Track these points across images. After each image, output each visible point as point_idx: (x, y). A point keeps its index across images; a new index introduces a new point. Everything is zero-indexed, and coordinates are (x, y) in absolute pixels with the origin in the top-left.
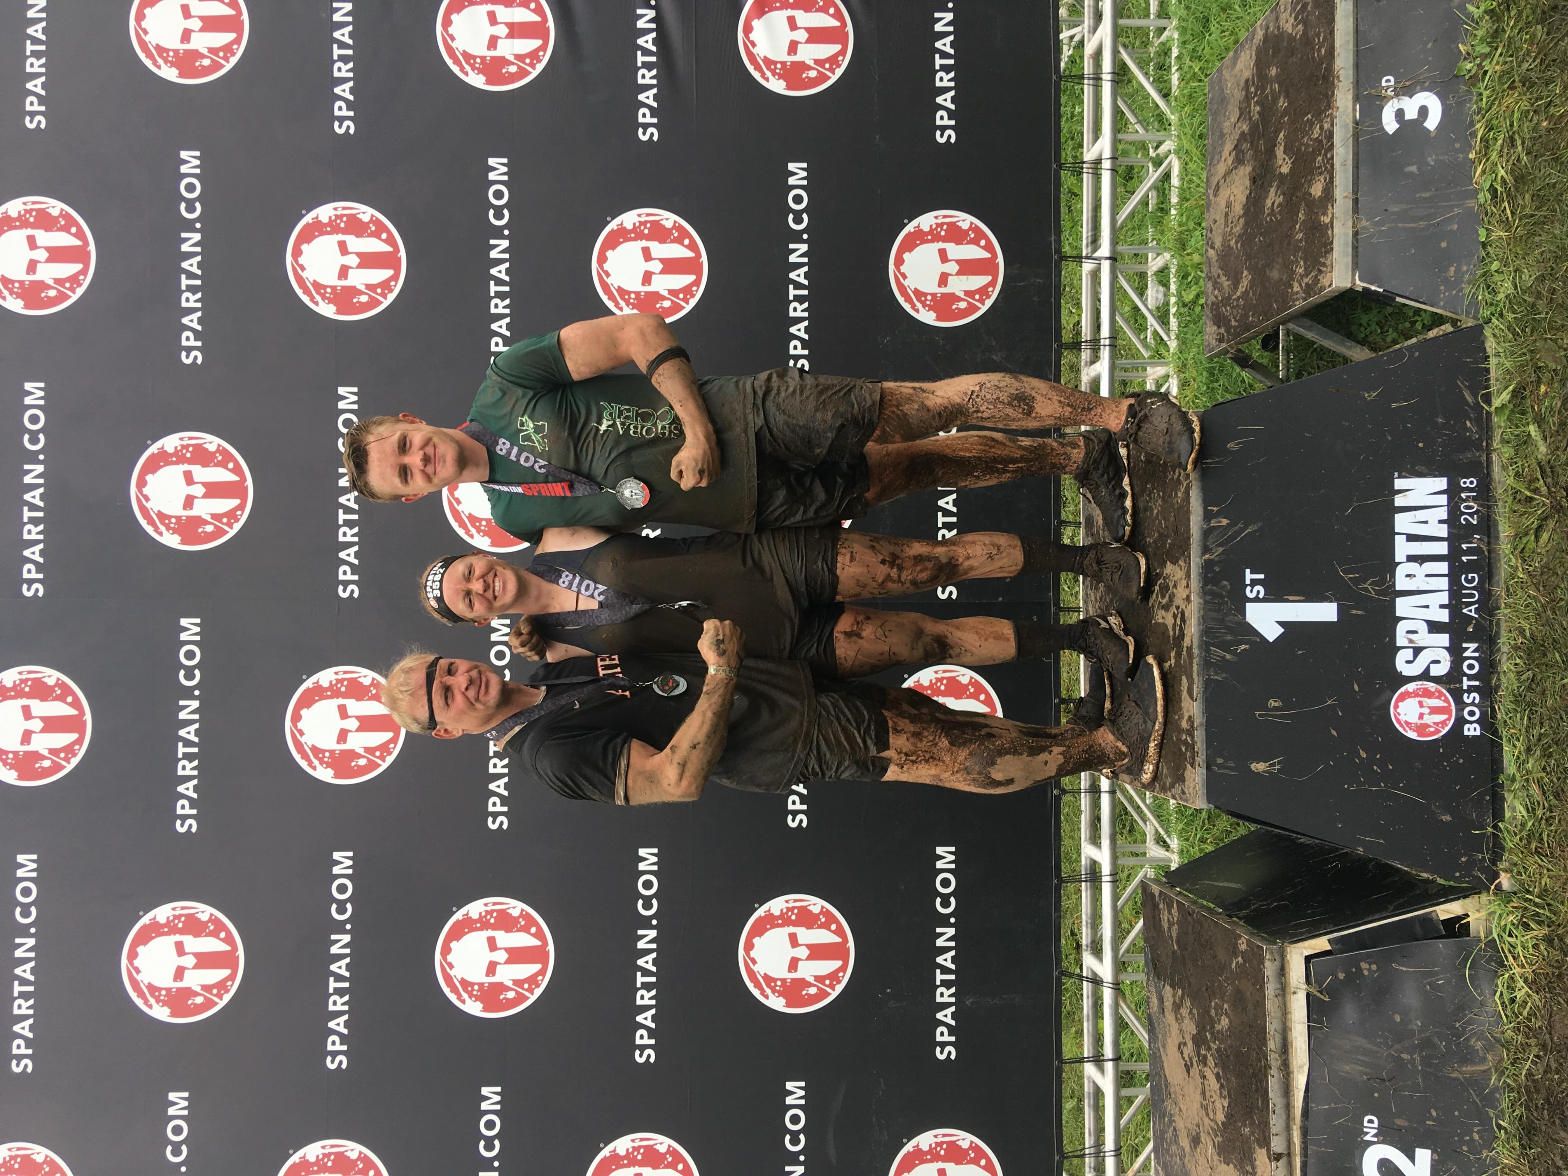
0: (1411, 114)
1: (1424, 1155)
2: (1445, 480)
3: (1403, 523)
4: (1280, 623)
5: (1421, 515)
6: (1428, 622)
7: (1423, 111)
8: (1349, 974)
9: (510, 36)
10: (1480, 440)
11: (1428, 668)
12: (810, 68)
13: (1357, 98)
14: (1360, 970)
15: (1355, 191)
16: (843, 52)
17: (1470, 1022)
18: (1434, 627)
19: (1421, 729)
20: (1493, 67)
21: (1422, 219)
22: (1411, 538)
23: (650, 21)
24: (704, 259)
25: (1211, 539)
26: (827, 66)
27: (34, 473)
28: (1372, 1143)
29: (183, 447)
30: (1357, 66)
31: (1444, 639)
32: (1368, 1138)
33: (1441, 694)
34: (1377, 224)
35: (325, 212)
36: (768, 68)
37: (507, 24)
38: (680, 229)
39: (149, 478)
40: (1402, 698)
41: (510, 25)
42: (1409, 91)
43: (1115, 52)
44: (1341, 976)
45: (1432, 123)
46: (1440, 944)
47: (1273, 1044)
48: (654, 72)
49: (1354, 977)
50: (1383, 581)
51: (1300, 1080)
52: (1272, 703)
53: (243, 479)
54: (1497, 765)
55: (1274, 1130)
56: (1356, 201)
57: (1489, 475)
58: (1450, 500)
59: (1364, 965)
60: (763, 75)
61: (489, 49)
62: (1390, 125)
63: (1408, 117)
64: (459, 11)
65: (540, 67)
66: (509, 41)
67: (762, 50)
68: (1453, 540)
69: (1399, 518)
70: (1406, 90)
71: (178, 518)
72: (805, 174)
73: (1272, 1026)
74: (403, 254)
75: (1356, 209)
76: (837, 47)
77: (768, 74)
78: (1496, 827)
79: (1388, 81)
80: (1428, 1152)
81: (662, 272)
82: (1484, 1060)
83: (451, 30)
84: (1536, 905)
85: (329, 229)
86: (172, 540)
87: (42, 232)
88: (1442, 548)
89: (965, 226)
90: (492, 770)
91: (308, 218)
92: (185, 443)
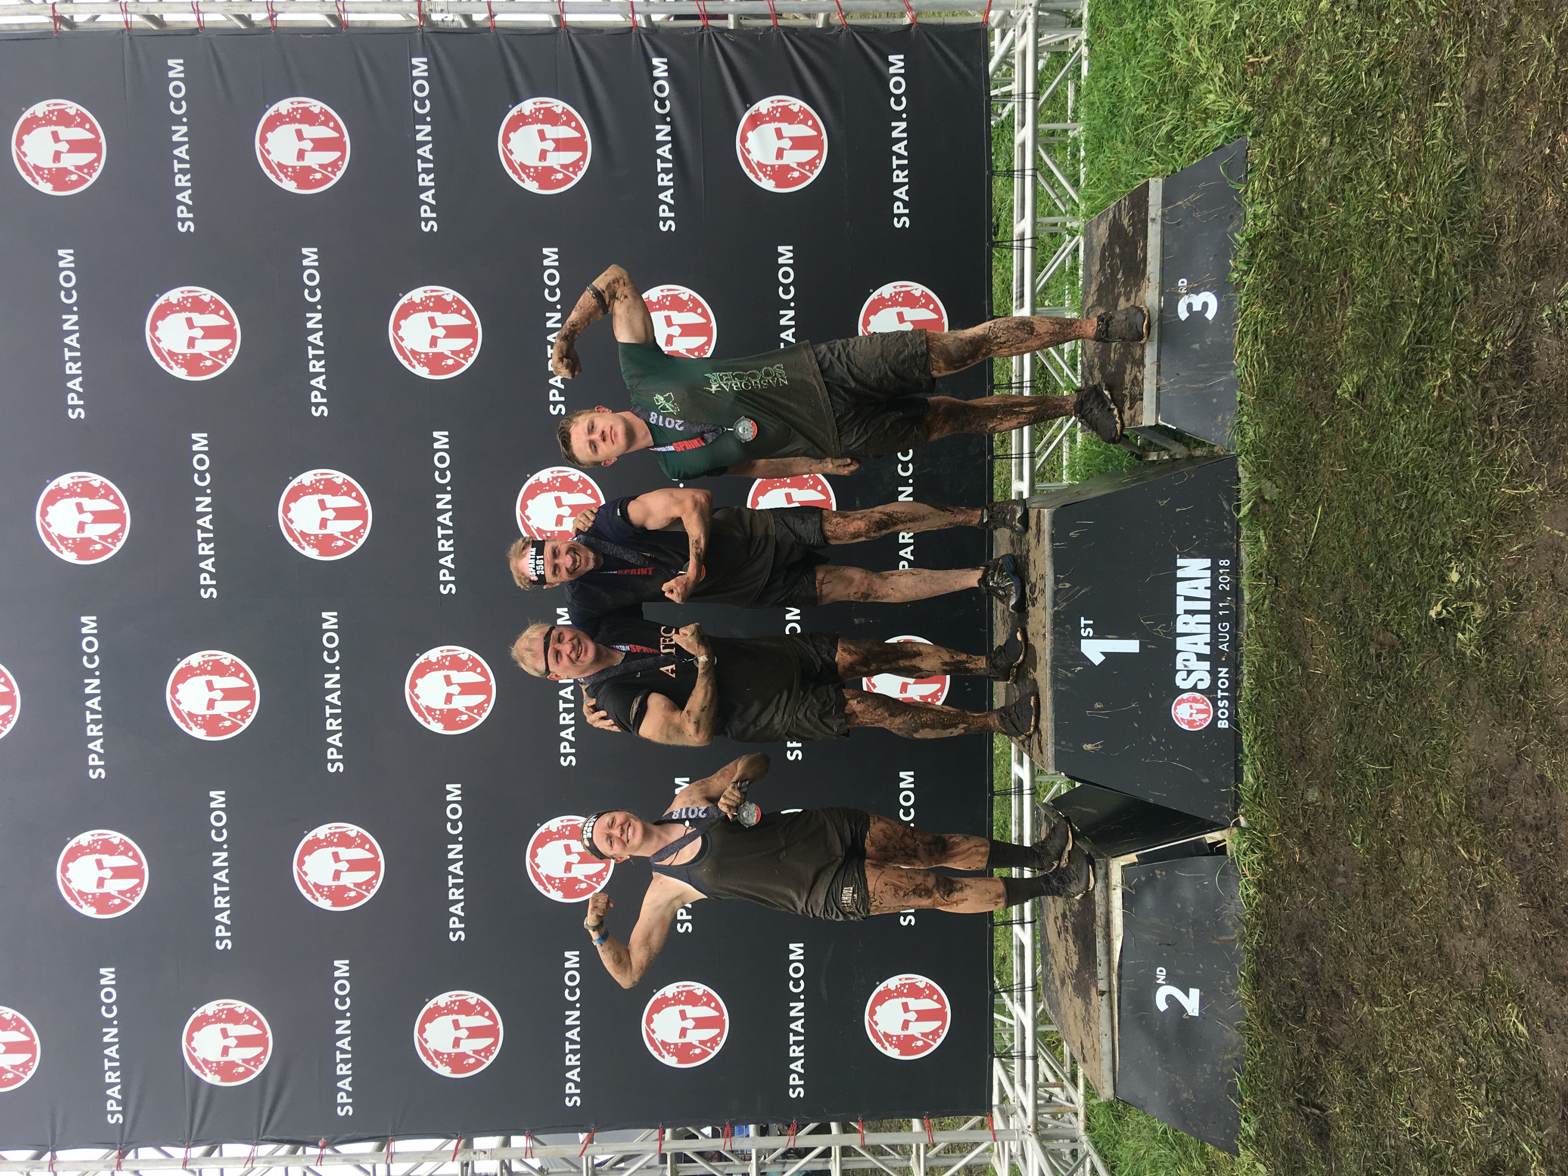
0: (1197, 307)
1: (1195, 993)
2: (1209, 560)
3: (1182, 588)
4: (1103, 653)
5: (1193, 583)
6: (1197, 654)
7: (1205, 305)
8: (1147, 877)
9: (556, 149)
10: (1232, 534)
11: (1196, 684)
12: (794, 170)
13: (1162, 293)
14: (1154, 874)
15: (1159, 360)
16: (819, 156)
17: (1224, 909)
18: (1200, 657)
19: (1191, 723)
20: (1249, 280)
21: (1202, 382)
22: (1187, 598)
23: (666, 135)
24: (714, 324)
25: (1059, 597)
26: (807, 167)
27: (204, 503)
28: (1162, 985)
29: (317, 481)
30: (1162, 270)
31: (1206, 665)
32: (1159, 981)
33: (1204, 701)
34: (1171, 383)
35: (417, 295)
36: (761, 171)
37: (554, 140)
38: (694, 300)
39: (292, 505)
40: (1179, 703)
41: (556, 141)
42: (1196, 291)
43: (1035, 152)
44: (1143, 879)
45: (1210, 315)
46: (1205, 859)
47: (1100, 921)
48: (671, 176)
49: (1151, 880)
50: (1168, 626)
51: (1117, 945)
52: (1097, 705)
53: (364, 505)
54: (1238, 748)
55: (1100, 976)
56: (1159, 367)
57: (1238, 557)
58: (1212, 573)
59: (1157, 872)
60: (757, 176)
61: (540, 160)
62: (1183, 314)
63: (1194, 309)
64: (515, 131)
65: (581, 174)
66: (556, 153)
67: (755, 156)
68: (1213, 600)
69: (1179, 585)
70: (1194, 290)
71: (316, 536)
72: (791, 255)
73: (1100, 910)
74: (479, 326)
75: (1159, 373)
76: (815, 153)
77: (761, 175)
78: (1236, 787)
79: (1183, 283)
80: (1198, 991)
81: (681, 335)
82: (1233, 933)
83: (509, 146)
84: (1259, 838)
85: (420, 308)
86: (312, 553)
87: (197, 314)
88: (1207, 606)
89: (917, 293)
90: (562, 722)
91: (404, 300)
92: (318, 478)
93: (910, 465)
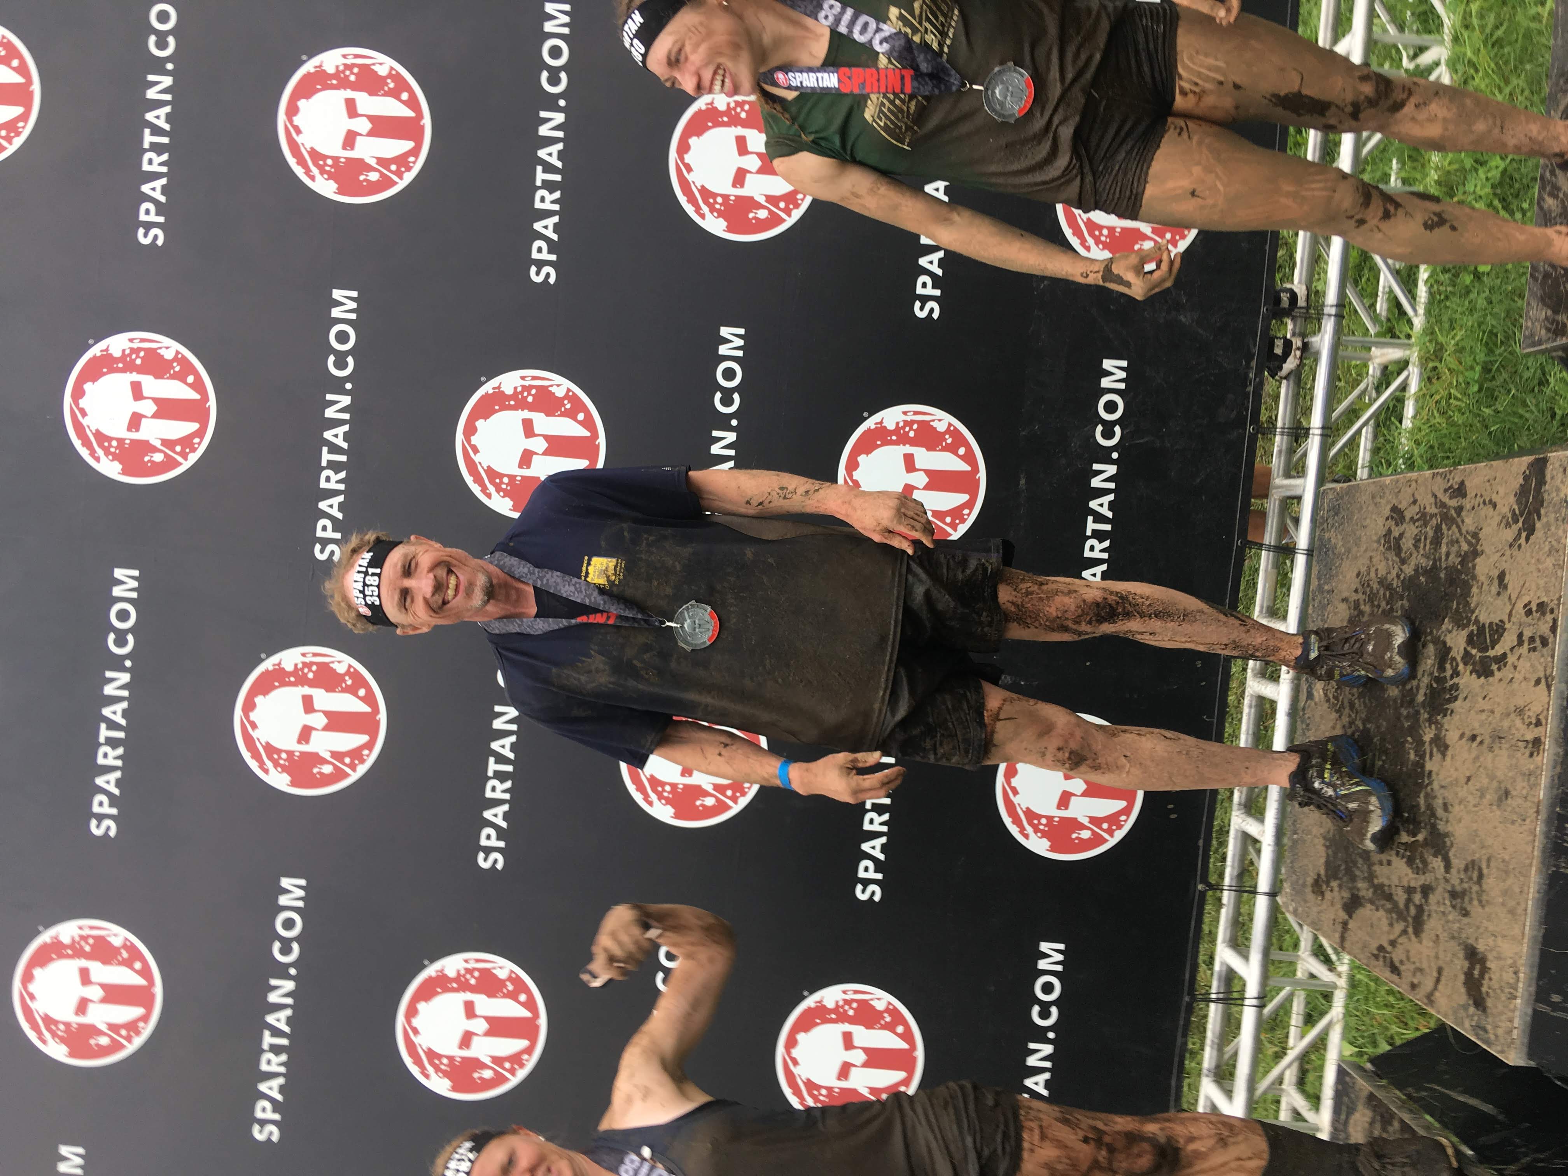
39: (88, 387)
53: (205, 398)
71: (121, 441)
85: (334, 82)
86: (110, 469)
90: (489, 794)
91: (309, 67)
92: (135, 345)
93: (1117, 429)
